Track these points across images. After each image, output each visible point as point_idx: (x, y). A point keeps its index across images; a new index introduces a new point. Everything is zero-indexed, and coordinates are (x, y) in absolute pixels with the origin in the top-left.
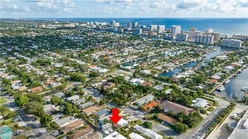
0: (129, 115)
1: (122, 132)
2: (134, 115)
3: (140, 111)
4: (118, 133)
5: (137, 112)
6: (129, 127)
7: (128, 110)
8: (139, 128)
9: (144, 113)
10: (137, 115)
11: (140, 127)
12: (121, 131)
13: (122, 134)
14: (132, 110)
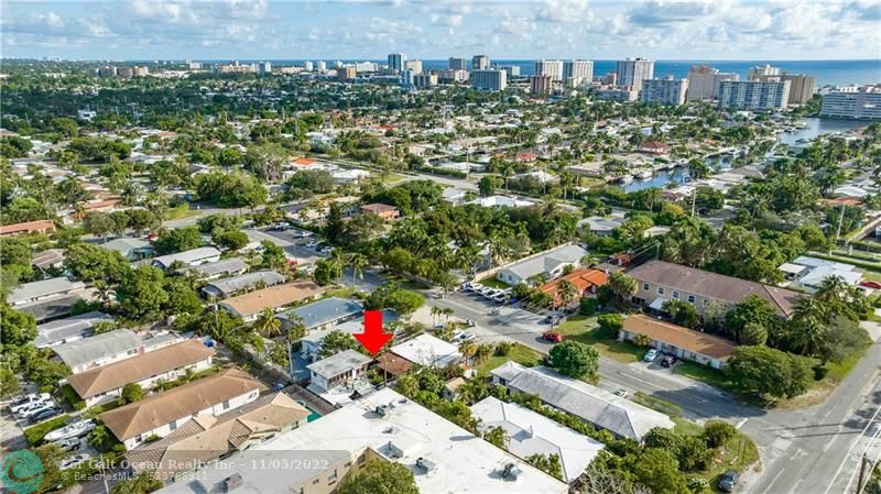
0: (466, 325)
1: (424, 394)
2: (492, 323)
3: (525, 307)
4: (402, 397)
5: (504, 311)
6: (468, 374)
7: (459, 305)
8: (527, 376)
9: (544, 317)
10: (505, 324)
11: (529, 370)
12: (423, 387)
13: (424, 403)
14: (481, 305)
